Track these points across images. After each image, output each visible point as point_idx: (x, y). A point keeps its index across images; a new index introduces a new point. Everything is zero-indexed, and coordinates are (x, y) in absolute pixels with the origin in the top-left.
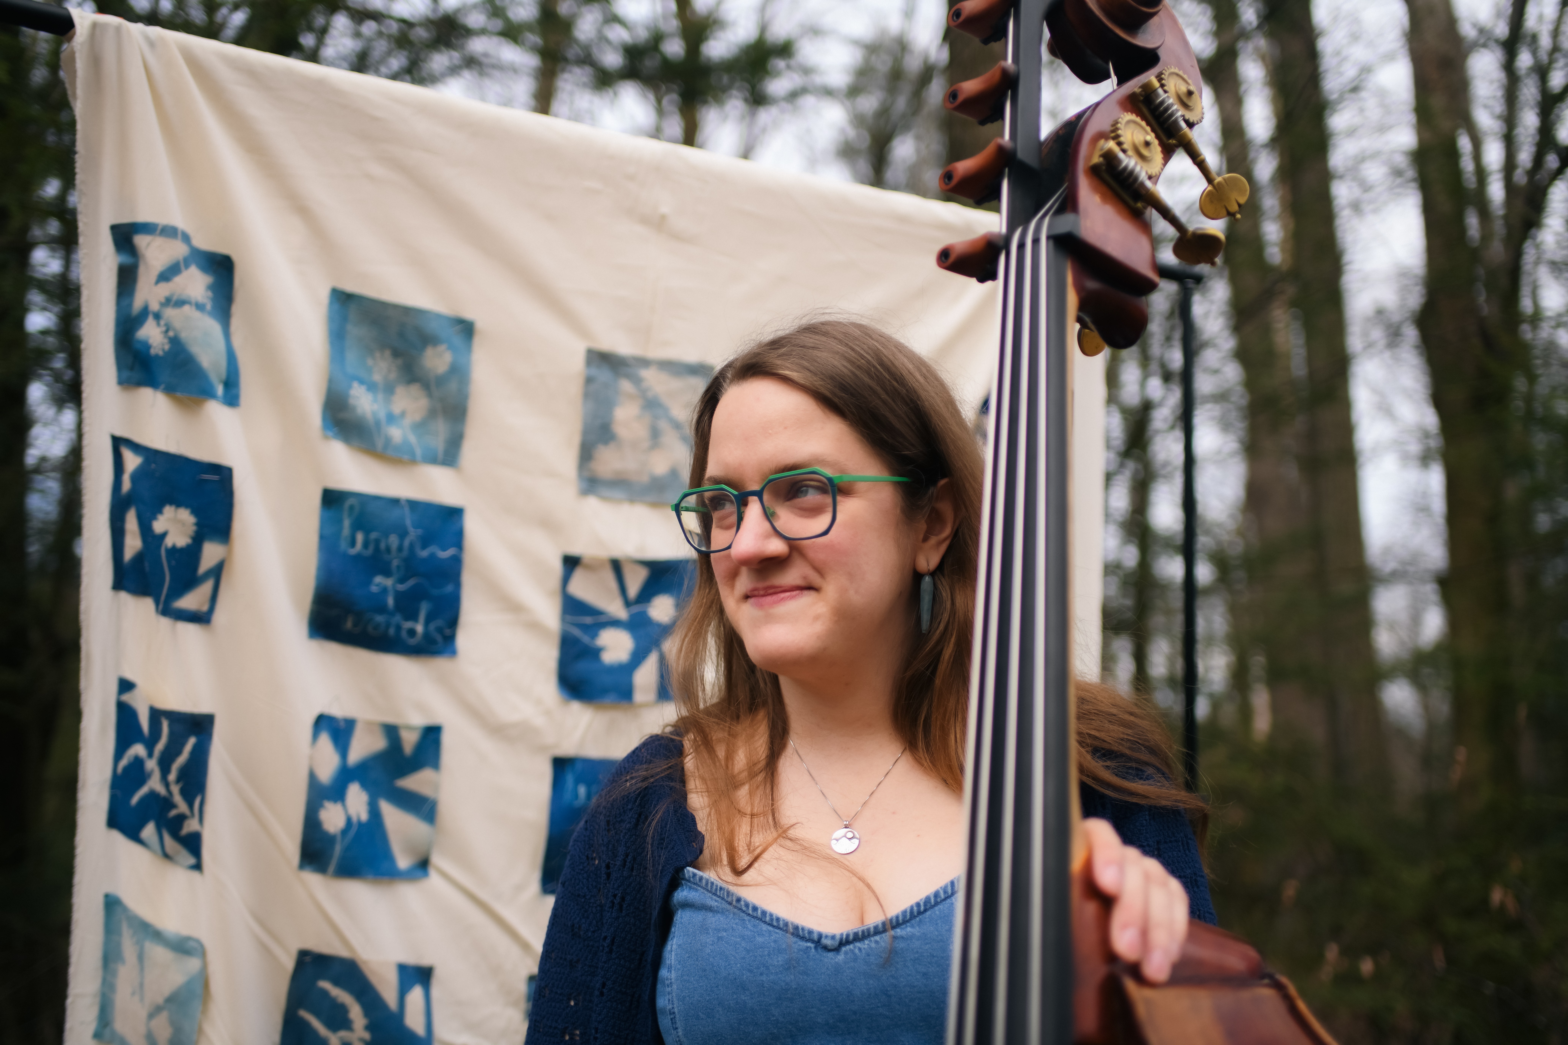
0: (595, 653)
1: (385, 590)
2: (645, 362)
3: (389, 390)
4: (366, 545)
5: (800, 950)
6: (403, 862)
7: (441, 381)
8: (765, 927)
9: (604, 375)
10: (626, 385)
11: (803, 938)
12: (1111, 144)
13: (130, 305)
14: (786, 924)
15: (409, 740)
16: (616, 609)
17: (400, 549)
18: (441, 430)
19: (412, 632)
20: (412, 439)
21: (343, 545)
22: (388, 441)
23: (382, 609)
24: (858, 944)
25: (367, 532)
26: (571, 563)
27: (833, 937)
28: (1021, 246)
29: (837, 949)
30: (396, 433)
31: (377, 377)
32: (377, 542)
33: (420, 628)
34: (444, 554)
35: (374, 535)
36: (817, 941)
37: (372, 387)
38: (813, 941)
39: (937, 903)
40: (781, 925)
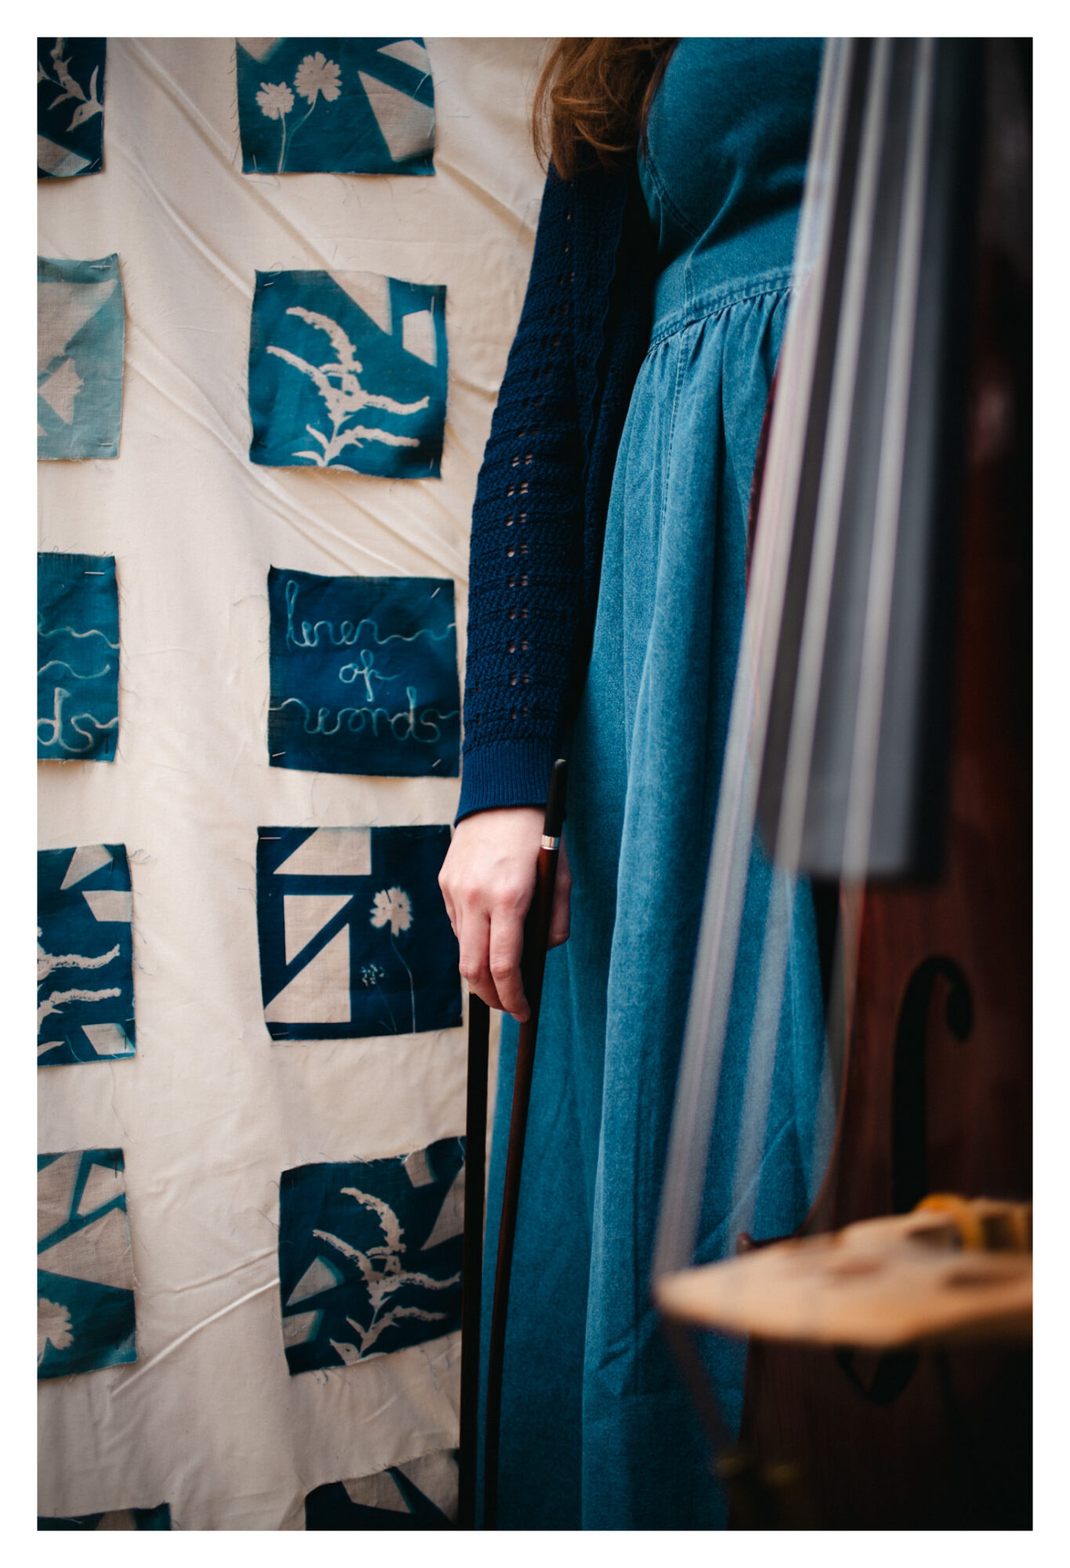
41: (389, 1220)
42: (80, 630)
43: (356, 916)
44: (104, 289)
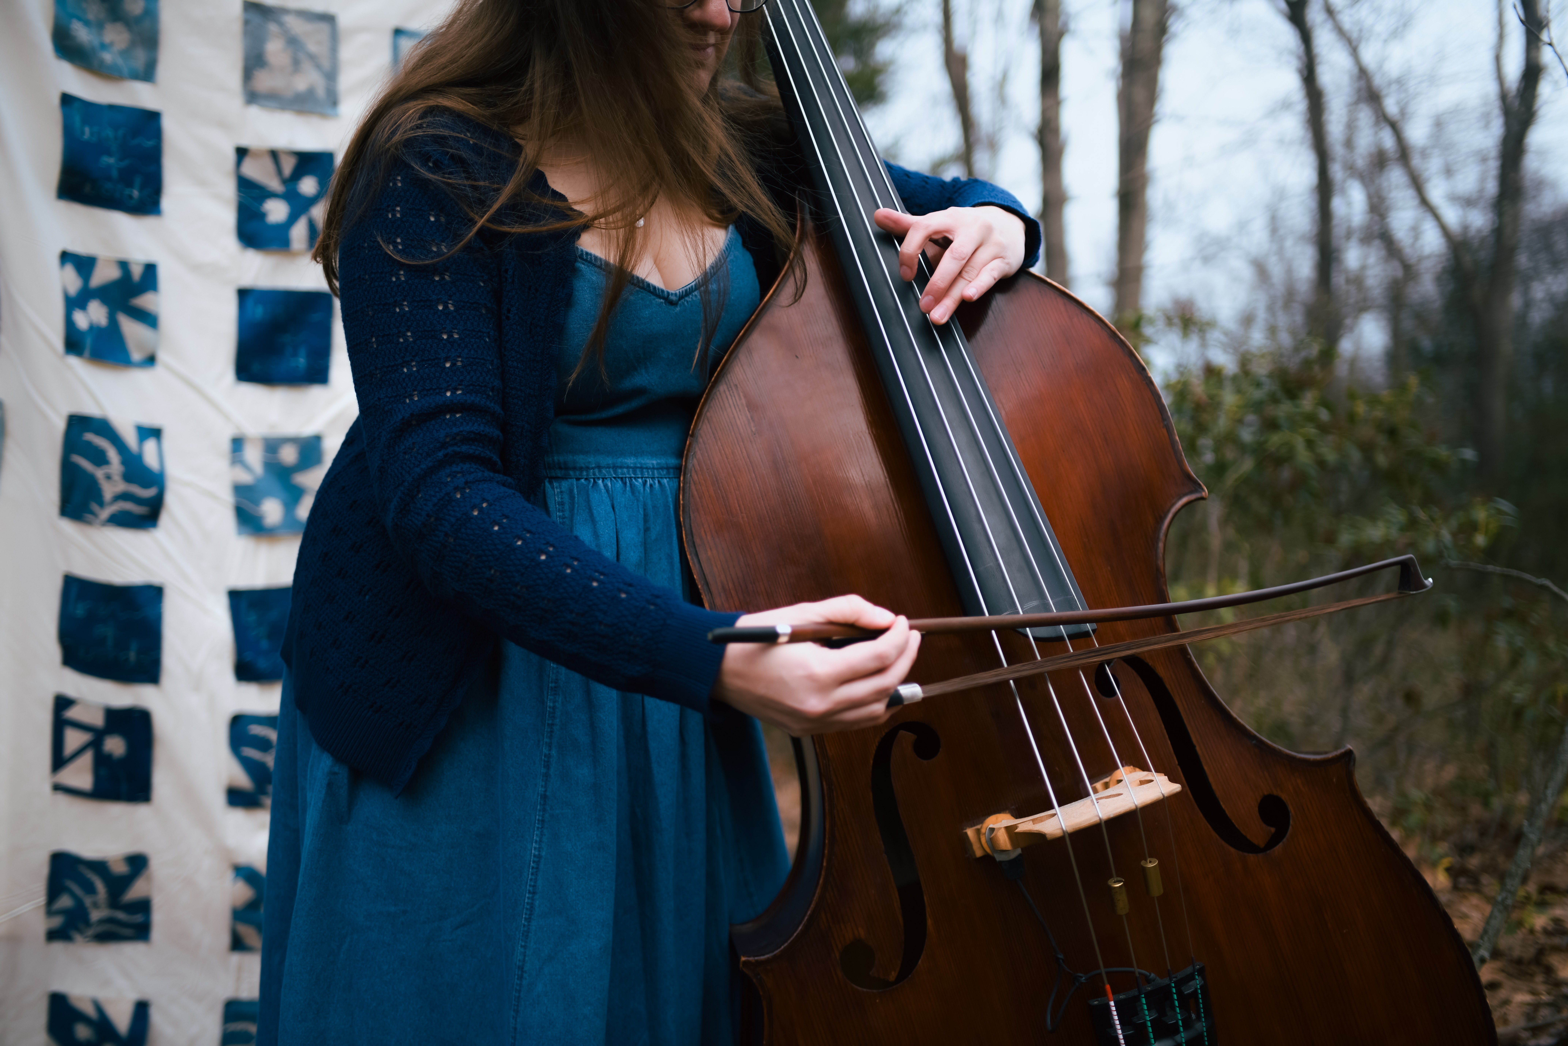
0: (262, 216)
1: (109, 168)
2: (285, 11)
3: (100, 26)
4: (92, 134)
5: (657, 305)
6: (136, 356)
7: (138, 20)
9: (256, 19)
10: (273, 27)
11: (659, 297)
14: (649, 286)
15: (137, 272)
16: (275, 184)
17: (115, 138)
18: (140, 57)
19: (131, 197)
20: (120, 61)
21: (79, 133)
22: (102, 62)
23: (109, 179)
24: (686, 298)
25: (92, 127)
26: (242, 153)
27: (676, 294)
29: (677, 303)
30: (107, 57)
31: (91, 16)
32: (100, 133)
33: (136, 193)
34: (150, 143)
35: (97, 129)
36: (667, 298)
37: (87, 23)
38: (664, 298)
40: (645, 286)
43: (96, 747)
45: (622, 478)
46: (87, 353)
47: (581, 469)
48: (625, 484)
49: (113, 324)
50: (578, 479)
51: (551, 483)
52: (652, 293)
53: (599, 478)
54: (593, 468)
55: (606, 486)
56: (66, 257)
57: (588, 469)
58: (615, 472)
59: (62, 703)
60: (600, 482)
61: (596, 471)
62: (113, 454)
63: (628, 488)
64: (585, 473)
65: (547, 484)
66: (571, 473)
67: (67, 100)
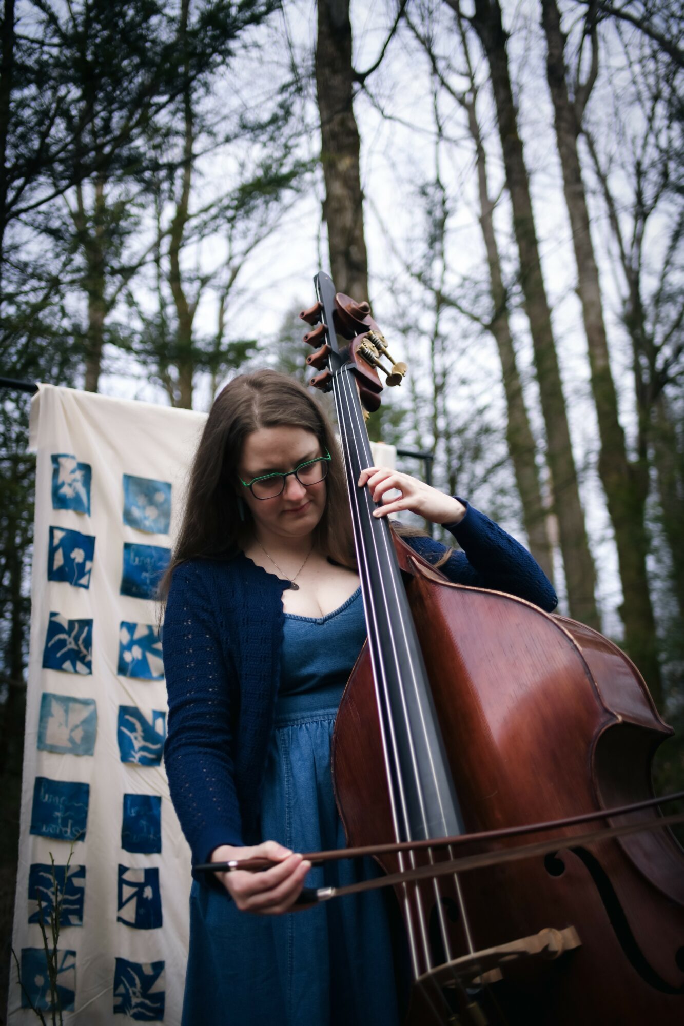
1: (146, 578)
3: (144, 508)
4: (139, 561)
5: (309, 626)
6: (155, 674)
7: (162, 504)
8: (292, 621)
11: (309, 622)
12: (362, 345)
13: (57, 481)
14: (301, 618)
17: (151, 563)
18: (162, 522)
20: (153, 525)
21: (131, 562)
22: (145, 526)
23: (145, 584)
24: (330, 620)
25: (139, 557)
27: (321, 619)
28: (339, 374)
29: (322, 624)
30: (147, 523)
31: (140, 504)
32: (143, 561)
35: (142, 558)
36: (315, 622)
37: (138, 507)
38: (313, 622)
39: (354, 600)
40: (299, 618)
41: (137, 981)
42: (78, 803)
43: (139, 894)
44: (91, 708)
45: (316, 722)
46: (128, 673)
47: (294, 720)
48: (318, 724)
49: (144, 657)
50: (293, 726)
51: (279, 730)
52: (304, 621)
53: (303, 724)
54: (300, 719)
55: (307, 728)
56: (123, 624)
57: (297, 720)
58: (312, 719)
59: (122, 869)
60: (304, 726)
61: (302, 720)
62: (138, 726)
63: (320, 726)
64: (296, 722)
65: (277, 731)
66: (289, 723)
67: (127, 546)
